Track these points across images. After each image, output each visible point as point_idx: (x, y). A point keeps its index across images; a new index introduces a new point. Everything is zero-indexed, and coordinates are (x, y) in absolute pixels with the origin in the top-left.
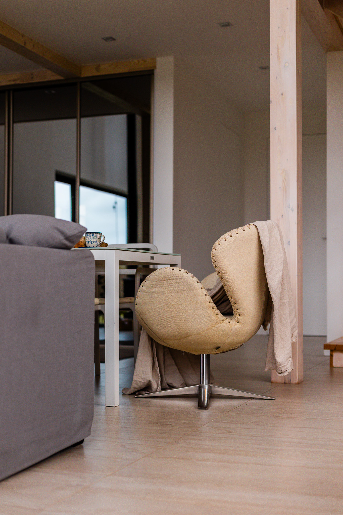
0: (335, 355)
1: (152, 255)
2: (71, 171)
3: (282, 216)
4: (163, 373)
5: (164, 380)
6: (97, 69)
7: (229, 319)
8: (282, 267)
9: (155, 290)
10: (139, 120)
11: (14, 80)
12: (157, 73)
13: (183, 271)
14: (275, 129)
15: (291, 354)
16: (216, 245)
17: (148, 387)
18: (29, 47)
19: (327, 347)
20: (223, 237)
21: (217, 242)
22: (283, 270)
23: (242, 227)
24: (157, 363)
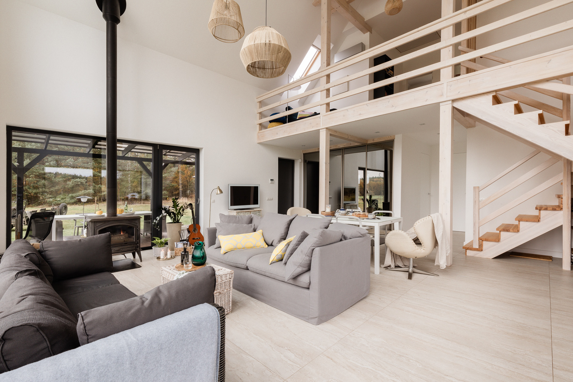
0: (468, 251)
1: (392, 221)
2: (363, 166)
3: (444, 204)
4: (395, 261)
5: (396, 263)
6: (373, 140)
7: (420, 248)
8: (442, 231)
9: (392, 237)
10: (389, 152)
11: (345, 146)
12: (395, 140)
13: (403, 232)
14: (441, 171)
15: (446, 261)
16: (415, 224)
17: (390, 266)
18: (350, 138)
19: (464, 248)
20: (418, 221)
21: (415, 223)
22: (443, 232)
23: (426, 217)
24: (393, 258)
